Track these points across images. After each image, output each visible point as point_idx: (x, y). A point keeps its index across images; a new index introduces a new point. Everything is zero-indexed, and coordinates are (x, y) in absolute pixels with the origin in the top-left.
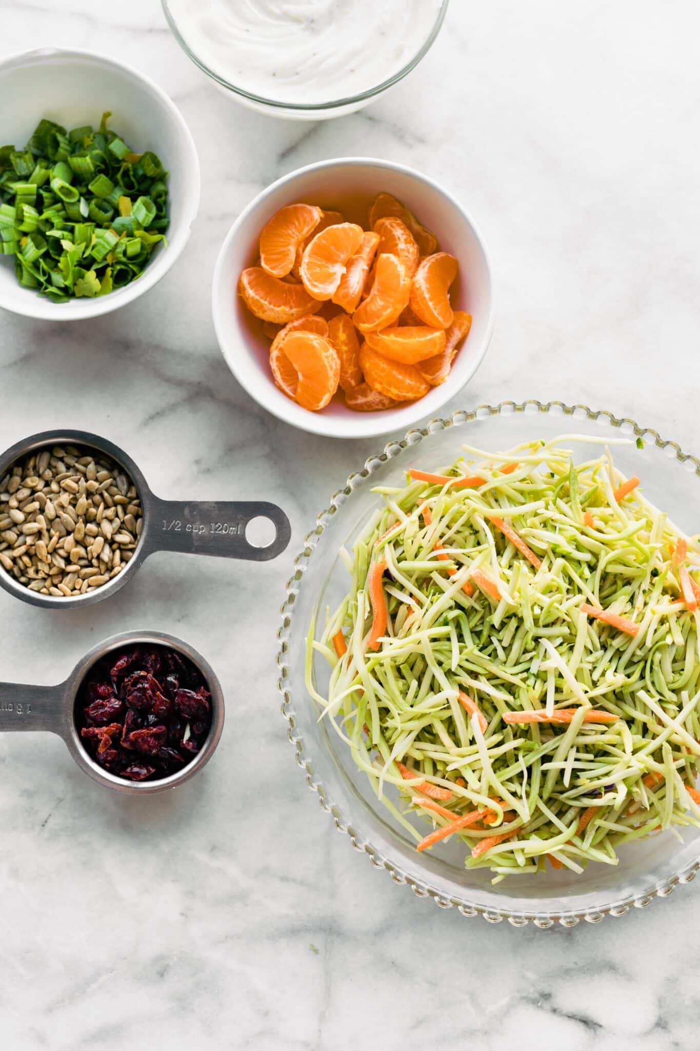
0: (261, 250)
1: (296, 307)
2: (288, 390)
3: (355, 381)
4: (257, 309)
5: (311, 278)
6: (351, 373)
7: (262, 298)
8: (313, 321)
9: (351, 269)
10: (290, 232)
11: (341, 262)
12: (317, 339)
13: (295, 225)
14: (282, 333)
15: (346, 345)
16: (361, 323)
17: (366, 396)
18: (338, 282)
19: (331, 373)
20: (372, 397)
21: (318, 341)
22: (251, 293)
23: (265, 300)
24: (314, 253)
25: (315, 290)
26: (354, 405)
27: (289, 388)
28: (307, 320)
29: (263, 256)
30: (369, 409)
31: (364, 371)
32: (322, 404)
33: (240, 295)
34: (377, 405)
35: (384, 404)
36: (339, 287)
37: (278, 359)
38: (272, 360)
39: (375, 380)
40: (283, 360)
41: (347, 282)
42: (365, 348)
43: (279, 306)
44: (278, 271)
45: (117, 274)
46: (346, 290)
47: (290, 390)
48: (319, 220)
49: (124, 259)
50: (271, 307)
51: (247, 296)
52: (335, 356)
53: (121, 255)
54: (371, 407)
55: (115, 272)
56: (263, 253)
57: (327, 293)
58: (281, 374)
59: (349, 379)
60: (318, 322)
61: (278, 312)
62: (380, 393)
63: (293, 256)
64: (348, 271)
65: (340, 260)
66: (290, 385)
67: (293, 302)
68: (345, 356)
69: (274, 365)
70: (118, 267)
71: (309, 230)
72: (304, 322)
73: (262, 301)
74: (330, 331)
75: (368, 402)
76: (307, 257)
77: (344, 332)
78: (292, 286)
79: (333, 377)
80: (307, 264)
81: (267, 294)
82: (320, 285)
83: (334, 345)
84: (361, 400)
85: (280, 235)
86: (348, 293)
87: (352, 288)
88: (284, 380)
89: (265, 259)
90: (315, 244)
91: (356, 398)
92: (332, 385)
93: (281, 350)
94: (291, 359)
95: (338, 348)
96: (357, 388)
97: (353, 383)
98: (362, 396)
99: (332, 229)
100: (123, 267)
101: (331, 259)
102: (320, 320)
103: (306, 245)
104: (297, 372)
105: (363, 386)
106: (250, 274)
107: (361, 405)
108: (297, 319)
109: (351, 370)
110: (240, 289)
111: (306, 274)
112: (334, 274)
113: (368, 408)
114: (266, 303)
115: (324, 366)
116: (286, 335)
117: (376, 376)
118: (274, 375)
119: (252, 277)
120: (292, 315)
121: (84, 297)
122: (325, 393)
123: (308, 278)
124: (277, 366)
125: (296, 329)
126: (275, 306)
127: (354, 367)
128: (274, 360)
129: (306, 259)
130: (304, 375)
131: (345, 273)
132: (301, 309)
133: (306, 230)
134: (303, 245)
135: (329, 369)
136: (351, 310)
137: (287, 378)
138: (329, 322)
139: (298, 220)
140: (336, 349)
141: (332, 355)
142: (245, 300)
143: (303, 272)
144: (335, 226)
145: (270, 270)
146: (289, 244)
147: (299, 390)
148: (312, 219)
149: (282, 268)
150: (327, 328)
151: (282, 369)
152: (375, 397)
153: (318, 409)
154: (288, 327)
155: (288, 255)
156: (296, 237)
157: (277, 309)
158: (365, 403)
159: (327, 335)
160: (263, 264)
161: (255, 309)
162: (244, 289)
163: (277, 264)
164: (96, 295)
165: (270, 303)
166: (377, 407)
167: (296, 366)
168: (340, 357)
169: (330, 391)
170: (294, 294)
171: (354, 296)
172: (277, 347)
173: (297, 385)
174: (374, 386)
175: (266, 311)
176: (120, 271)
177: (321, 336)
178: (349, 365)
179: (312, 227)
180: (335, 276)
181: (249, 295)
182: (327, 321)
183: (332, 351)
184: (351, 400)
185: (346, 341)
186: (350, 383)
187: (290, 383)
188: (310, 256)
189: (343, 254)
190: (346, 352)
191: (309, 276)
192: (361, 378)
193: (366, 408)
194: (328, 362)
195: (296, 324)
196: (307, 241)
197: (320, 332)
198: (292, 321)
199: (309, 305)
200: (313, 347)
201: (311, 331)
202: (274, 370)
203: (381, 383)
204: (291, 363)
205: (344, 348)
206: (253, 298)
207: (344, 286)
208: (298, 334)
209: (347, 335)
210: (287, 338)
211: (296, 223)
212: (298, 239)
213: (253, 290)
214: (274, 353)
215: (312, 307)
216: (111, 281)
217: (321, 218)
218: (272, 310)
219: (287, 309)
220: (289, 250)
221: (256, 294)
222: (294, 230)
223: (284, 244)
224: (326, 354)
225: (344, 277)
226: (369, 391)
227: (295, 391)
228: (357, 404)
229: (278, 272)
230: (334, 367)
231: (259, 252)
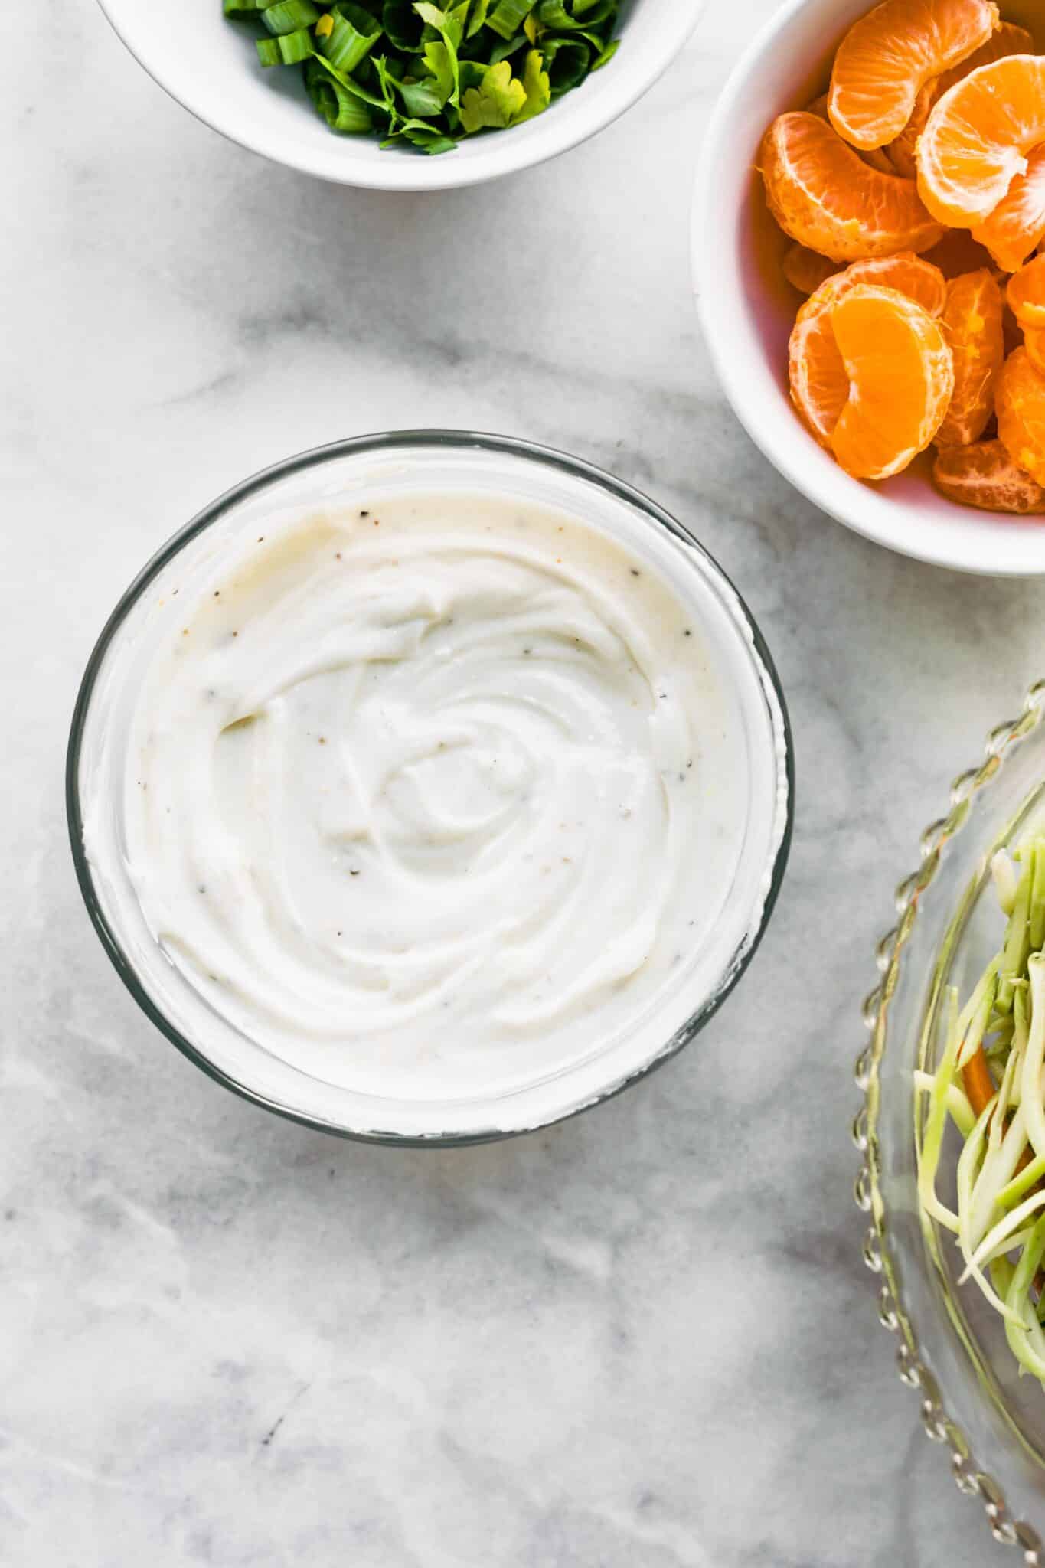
0: (835, 73)
1: (883, 228)
2: (815, 416)
3: (971, 434)
4: (793, 212)
5: (940, 167)
6: (970, 414)
7: (811, 188)
8: (916, 270)
9: (1038, 168)
10: (915, 46)
11: (1018, 145)
12: (919, 315)
13: (932, 35)
14: (836, 282)
15: (979, 344)
16: (1028, 301)
17: (987, 475)
18: (1002, 191)
19: (932, 403)
20: (1001, 480)
21: (922, 320)
22: (788, 169)
23: (818, 195)
24: (958, 110)
25: (946, 199)
26: (952, 487)
27: (820, 414)
28: (902, 265)
29: (836, 90)
30: (987, 506)
31: (1002, 417)
32: (891, 468)
33: (760, 170)
34: (1010, 500)
35: (1023, 502)
36: (1002, 204)
37: (812, 338)
38: (797, 338)
39: (1027, 443)
40: (825, 347)
41: (1021, 195)
42: (1021, 361)
43: (845, 217)
44: (865, 132)
45: (555, 61)
46: (1013, 216)
47: (822, 419)
48: (989, 35)
49: (568, 22)
50: (828, 213)
51: (777, 174)
52: (950, 365)
53: (561, 14)
54: (994, 501)
55: (550, 58)
56: (840, 81)
57: (970, 211)
58: (810, 377)
59: (961, 426)
60: (926, 275)
61: (840, 230)
62: (1024, 475)
63: (907, 107)
64: (1030, 171)
65: (1016, 140)
66: (822, 408)
67: (879, 216)
68: (968, 370)
69: (798, 350)
70: (556, 44)
71: (961, 53)
72: (894, 268)
73: (811, 196)
74: (948, 301)
75: (990, 488)
76: (943, 116)
77: (981, 312)
78: (885, 178)
79: (934, 413)
80: (939, 133)
81: (826, 181)
82: (960, 190)
83: (949, 338)
84: (974, 480)
85: (889, 50)
86: (1019, 223)
87: (1030, 213)
88: (813, 391)
89: (840, 96)
90: (967, 90)
91: (963, 473)
92: (926, 430)
93: (825, 320)
94: (843, 347)
95: (956, 346)
96: (970, 450)
97: (967, 436)
98: (979, 471)
99: (1016, 62)
100: (568, 43)
101: (995, 133)
102: (933, 272)
103: (942, 89)
104: (848, 382)
105: (987, 448)
106: (795, 126)
107: (971, 492)
108: (878, 257)
109: (973, 405)
110: (763, 154)
111: (930, 155)
112: (997, 170)
113: (984, 502)
114: (819, 202)
115: (922, 382)
116: (845, 289)
117: (1030, 434)
118: (792, 376)
119: (798, 135)
120: (871, 244)
121: (486, 130)
122: (903, 447)
123: (933, 166)
124: (805, 356)
125: (871, 279)
126: (836, 213)
127: (981, 401)
128: (803, 341)
129: (938, 119)
130: (863, 393)
131: (1024, 173)
132: (893, 235)
133: (956, 51)
134: (934, 85)
135: (930, 391)
136: (1010, 264)
137: (824, 389)
138: (950, 282)
139: (941, 26)
140: (953, 348)
141: (946, 361)
142: (769, 185)
143: (927, 151)
144: (1025, 58)
145: (846, 126)
146: (906, 76)
147: (843, 422)
148: (974, 29)
149: (876, 128)
150: (944, 295)
151: (815, 367)
152: (1012, 481)
153: (876, 477)
154: (856, 270)
155: (897, 100)
156: (926, 63)
157: (838, 221)
158: (982, 490)
159: (939, 311)
160: (834, 109)
161: (787, 210)
162: (775, 157)
163: (866, 115)
164: (512, 120)
165: (827, 205)
166: (1007, 505)
167: (849, 365)
168: (958, 372)
169: (916, 444)
170: (884, 196)
171: (1030, 233)
172: (817, 311)
173: (841, 410)
174: (1019, 454)
175: (812, 222)
176: (561, 51)
177: (925, 310)
178: (972, 394)
179: (969, 48)
180: (998, 176)
181: (783, 175)
182: (946, 279)
183: (945, 352)
184: (950, 472)
185: (980, 337)
186: (961, 435)
187: (825, 402)
188: (948, 115)
189: (1029, 124)
190: (975, 361)
191: (937, 161)
192: (989, 430)
193: (979, 501)
194: (934, 375)
195: (875, 267)
196: (947, 78)
197: (926, 300)
198: (866, 259)
199: (914, 231)
200: (906, 331)
201: (906, 291)
202: (795, 364)
203: (1038, 453)
204: (840, 358)
205: (973, 352)
206: (791, 183)
207: (1011, 205)
208: (876, 293)
209: (987, 322)
210: (849, 296)
211: (936, 32)
212: (928, 68)
213: (795, 165)
214: (807, 324)
215: (920, 238)
216: (544, 80)
217: (994, 31)
218: (828, 221)
219: (863, 228)
220: (902, 89)
221: (801, 177)
222: (925, 44)
223: (893, 72)
224: (933, 355)
225: (1017, 182)
226: (998, 465)
227: (831, 423)
228: (960, 487)
229: (867, 135)
230: (944, 389)
231: (829, 78)
